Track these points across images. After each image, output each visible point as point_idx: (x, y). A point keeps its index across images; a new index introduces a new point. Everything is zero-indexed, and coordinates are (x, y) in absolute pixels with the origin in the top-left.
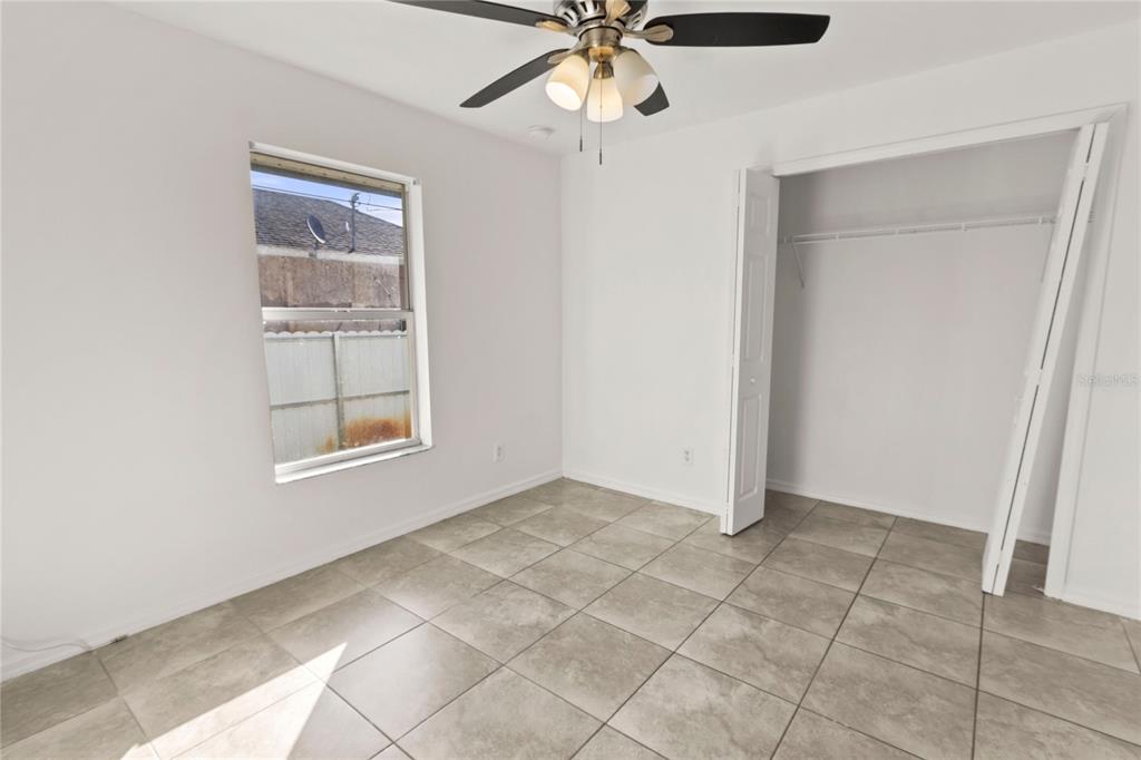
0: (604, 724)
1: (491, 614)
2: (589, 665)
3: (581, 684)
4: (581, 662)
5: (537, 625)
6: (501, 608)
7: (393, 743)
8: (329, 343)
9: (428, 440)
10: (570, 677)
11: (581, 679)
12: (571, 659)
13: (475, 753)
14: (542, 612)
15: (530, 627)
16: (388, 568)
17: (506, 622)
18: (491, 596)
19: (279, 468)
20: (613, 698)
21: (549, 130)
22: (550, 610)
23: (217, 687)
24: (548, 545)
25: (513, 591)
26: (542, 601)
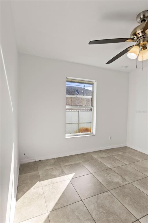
0: (138, 220)
1: (106, 176)
2: (133, 200)
3: (130, 204)
4: (131, 198)
5: (118, 183)
6: (109, 175)
7: (82, 200)
8: (78, 112)
9: (95, 133)
10: (127, 201)
11: (130, 203)
12: (127, 196)
13: (100, 212)
14: (120, 180)
15: (116, 183)
16: (84, 159)
17: (110, 180)
18: (107, 172)
19: (66, 135)
20: (141, 213)
21: (127, 67)
22: (122, 180)
23: (52, 175)
24: (122, 163)
25: (113, 172)
26: (120, 177)
